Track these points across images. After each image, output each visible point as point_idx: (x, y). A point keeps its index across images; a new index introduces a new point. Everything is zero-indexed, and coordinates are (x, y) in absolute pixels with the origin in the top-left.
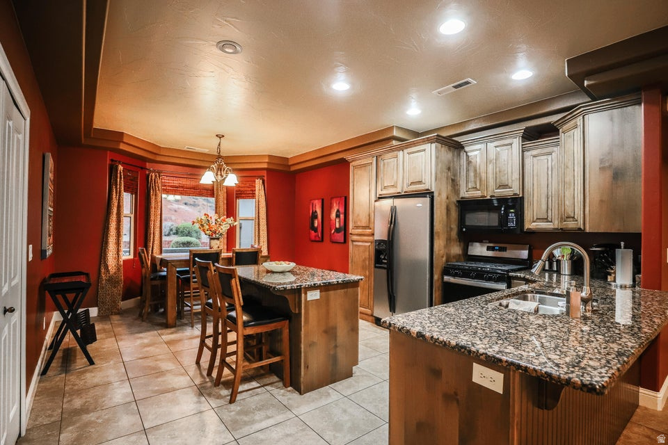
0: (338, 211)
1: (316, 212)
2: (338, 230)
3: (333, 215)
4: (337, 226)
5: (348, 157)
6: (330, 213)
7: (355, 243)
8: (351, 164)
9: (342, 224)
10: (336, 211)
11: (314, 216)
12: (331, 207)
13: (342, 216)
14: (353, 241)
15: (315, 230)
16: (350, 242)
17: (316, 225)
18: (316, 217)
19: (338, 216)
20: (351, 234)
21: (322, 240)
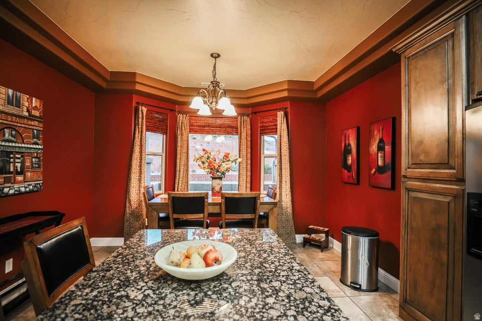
0: (381, 141)
1: (349, 145)
2: (380, 170)
3: (374, 148)
4: (380, 163)
5: (398, 46)
6: (368, 145)
7: (413, 194)
8: (402, 56)
9: (389, 160)
10: (377, 142)
11: (348, 151)
12: (370, 136)
13: (388, 148)
14: (409, 190)
15: (348, 168)
16: (403, 192)
17: (349, 162)
18: (350, 152)
19: (381, 148)
20: (405, 177)
21: (358, 183)
